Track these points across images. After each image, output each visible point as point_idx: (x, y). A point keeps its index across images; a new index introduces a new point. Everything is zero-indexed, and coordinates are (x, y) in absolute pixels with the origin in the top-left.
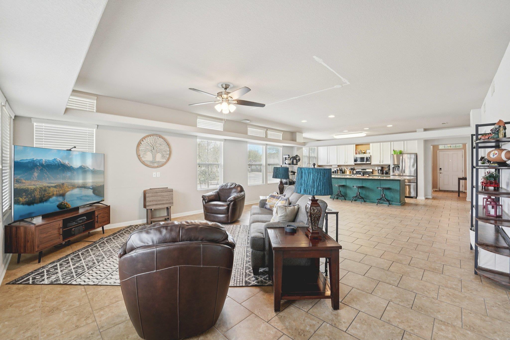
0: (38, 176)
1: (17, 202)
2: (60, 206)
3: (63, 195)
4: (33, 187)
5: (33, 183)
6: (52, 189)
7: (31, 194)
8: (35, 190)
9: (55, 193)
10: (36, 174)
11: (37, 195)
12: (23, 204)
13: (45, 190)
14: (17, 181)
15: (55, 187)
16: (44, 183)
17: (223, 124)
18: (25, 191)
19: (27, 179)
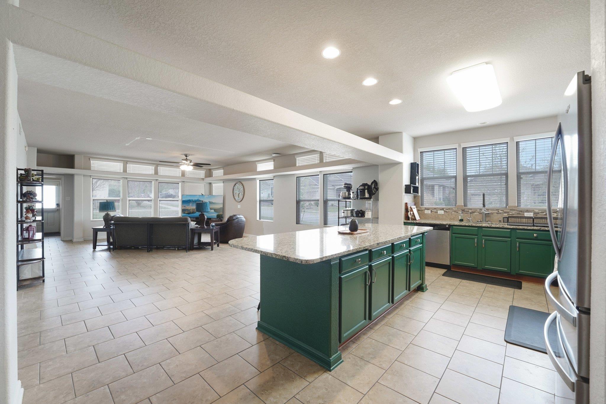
2: (200, 215)
4: (190, 209)
5: (190, 207)
7: (189, 211)
10: (191, 204)
11: (191, 211)
14: (182, 206)
17: (273, 162)
18: (187, 210)
19: (188, 206)
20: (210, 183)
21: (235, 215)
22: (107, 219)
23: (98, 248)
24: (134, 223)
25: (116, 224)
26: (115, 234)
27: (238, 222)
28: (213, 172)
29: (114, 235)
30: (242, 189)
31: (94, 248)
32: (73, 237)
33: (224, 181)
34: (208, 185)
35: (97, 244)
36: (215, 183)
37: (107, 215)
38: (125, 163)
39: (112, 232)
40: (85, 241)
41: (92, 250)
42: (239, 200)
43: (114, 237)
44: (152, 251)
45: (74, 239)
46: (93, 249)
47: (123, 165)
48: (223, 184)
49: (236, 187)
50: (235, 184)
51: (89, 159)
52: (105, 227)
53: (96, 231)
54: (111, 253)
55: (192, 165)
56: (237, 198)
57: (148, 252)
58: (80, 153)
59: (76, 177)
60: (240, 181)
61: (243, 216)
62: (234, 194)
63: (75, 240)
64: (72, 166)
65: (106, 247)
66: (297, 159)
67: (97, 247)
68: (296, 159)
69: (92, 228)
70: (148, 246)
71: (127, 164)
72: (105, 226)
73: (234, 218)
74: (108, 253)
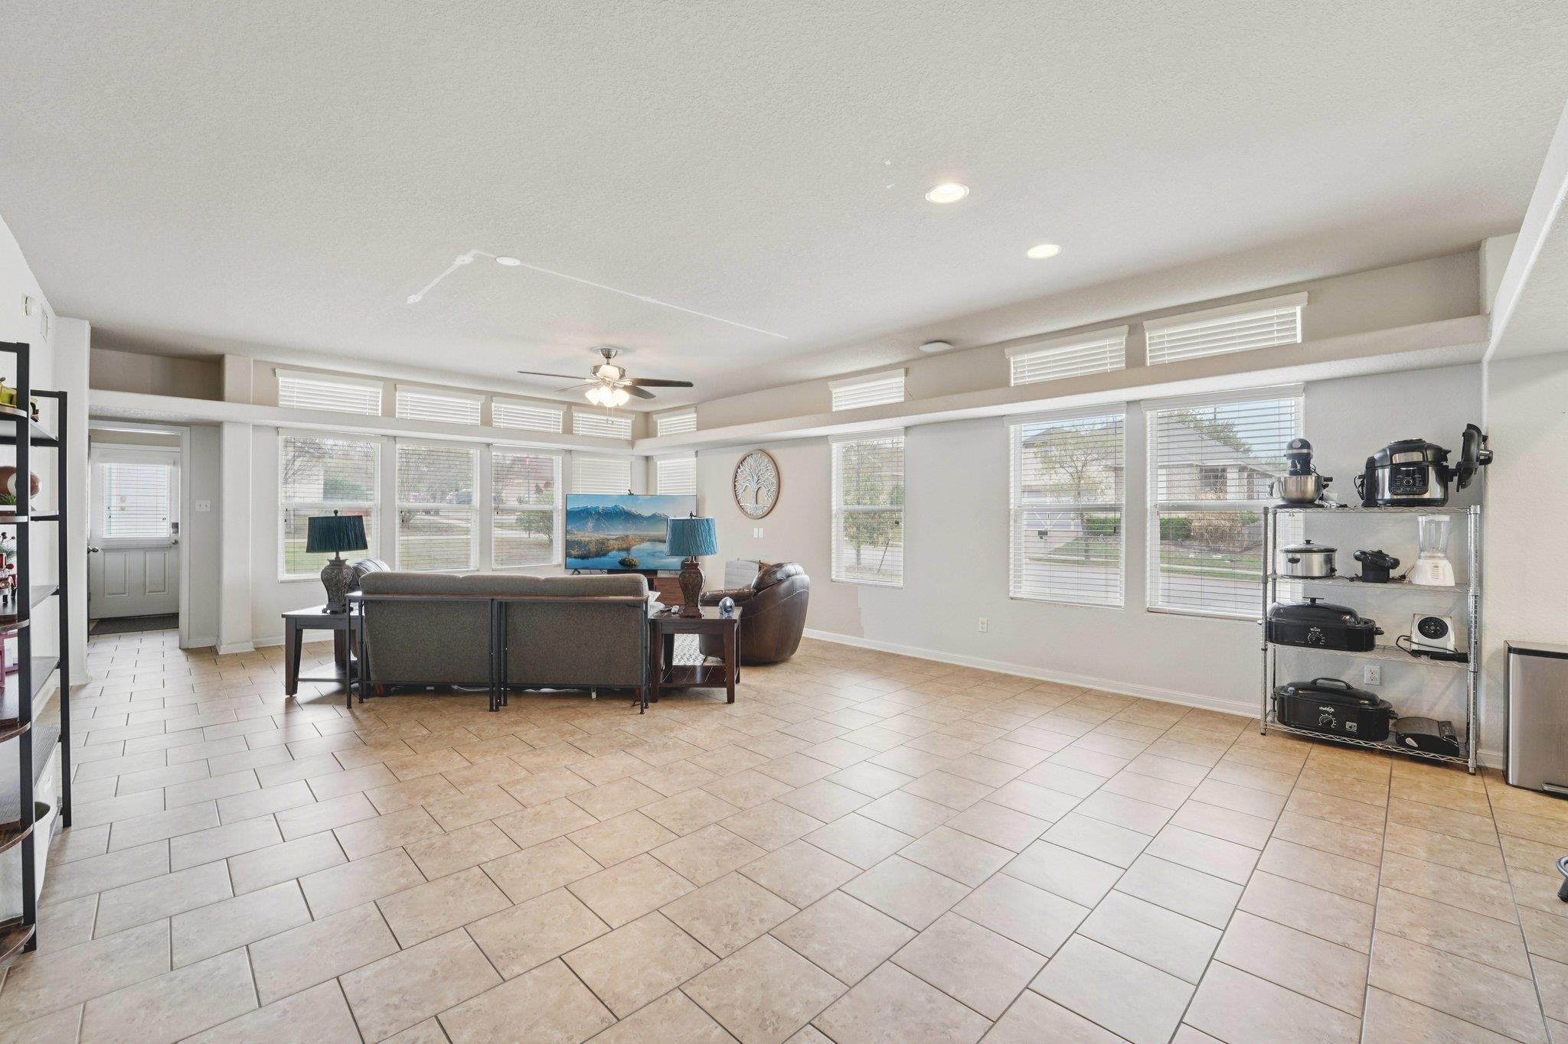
0: (593, 526)
1: (568, 555)
2: (623, 563)
3: (627, 550)
4: (587, 539)
5: (587, 534)
6: (611, 542)
7: (585, 546)
8: (590, 542)
9: (616, 547)
10: (590, 525)
11: (593, 548)
12: (575, 557)
13: (603, 543)
14: (567, 532)
15: (616, 539)
16: (601, 535)
17: (902, 379)
18: (578, 543)
19: (579, 530)
20: (647, 458)
21: (780, 566)
22: (337, 582)
23: (304, 692)
24: (439, 597)
25: (372, 601)
26: (366, 639)
27: (791, 589)
28: (656, 423)
29: (362, 643)
30: (770, 475)
31: (292, 687)
32: (218, 637)
33: (699, 449)
34: (640, 465)
35: (300, 676)
36: (664, 457)
37: (338, 564)
38: (392, 385)
39: (354, 631)
40: (261, 654)
41: (284, 697)
42: (760, 513)
43: (364, 648)
44: (505, 704)
45: (221, 644)
46: (287, 694)
47: (383, 396)
48: (695, 459)
49: (746, 468)
50: (745, 459)
51: (274, 371)
52: (329, 611)
53: (296, 627)
54: (352, 713)
55: (625, 388)
56: (749, 504)
57: (491, 710)
58: (246, 346)
59: (229, 434)
60: (762, 449)
61: (804, 567)
62: (740, 491)
63: (223, 650)
64: (214, 391)
65: (334, 687)
66: (1012, 360)
67: (300, 685)
68: (1008, 362)
69: (283, 616)
70: (494, 685)
71: (396, 390)
72: (329, 607)
73: (779, 575)
74: (344, 711)
